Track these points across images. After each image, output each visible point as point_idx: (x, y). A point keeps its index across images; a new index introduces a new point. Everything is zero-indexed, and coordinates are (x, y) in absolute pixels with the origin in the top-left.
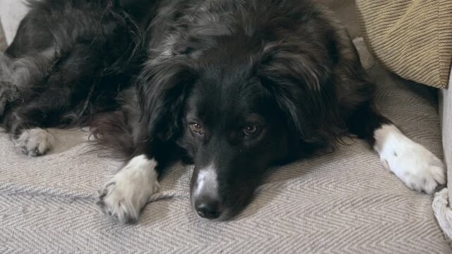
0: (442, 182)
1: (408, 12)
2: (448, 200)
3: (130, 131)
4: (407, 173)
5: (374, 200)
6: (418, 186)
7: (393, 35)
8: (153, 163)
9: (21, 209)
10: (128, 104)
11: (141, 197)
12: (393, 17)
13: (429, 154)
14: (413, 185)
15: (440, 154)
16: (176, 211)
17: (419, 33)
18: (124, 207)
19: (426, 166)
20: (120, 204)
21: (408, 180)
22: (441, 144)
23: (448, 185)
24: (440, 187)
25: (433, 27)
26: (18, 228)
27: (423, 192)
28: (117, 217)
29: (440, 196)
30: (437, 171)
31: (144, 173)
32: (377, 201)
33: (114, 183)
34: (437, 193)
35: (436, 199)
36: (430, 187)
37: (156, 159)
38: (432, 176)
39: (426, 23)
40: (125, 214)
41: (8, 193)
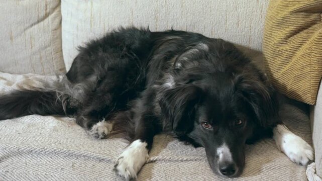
0: (311, 159)
1: (293, 61)
2: (315, 170)
3: (134, 123)
4: (291, 153)
5: (272, 168)
6: (297, 160)
7: (284, 73)
8: (145, 144)
9: (71, 165)
10: (134, 108)
11: (138, 165)
12: (284, 63)
13: (304, 142)
14: (294, 160)
15: (310, 142)
16: (158, 170)
17: (300, 73)
18: (128, 172)
19: (302, 149)
20: (126, 170)
21: (291, 157)
22: (311, 136)
23: (315, 161)
24: (310, 162)
25: (308, 69)
26: (69, 176)
27: (301, 164)
28: (124, 178)
29: (311, 167)
30: (309, 153)
31: (140, 151)
32: (273, 169)
33: (122, 157)
34: (309, 165)
35: (308, 168)
36: (305, 161)
37: (146, 142)
38: (306, 155)
39: (303, 67)
40: (129, 176)
41: (64, 155)
